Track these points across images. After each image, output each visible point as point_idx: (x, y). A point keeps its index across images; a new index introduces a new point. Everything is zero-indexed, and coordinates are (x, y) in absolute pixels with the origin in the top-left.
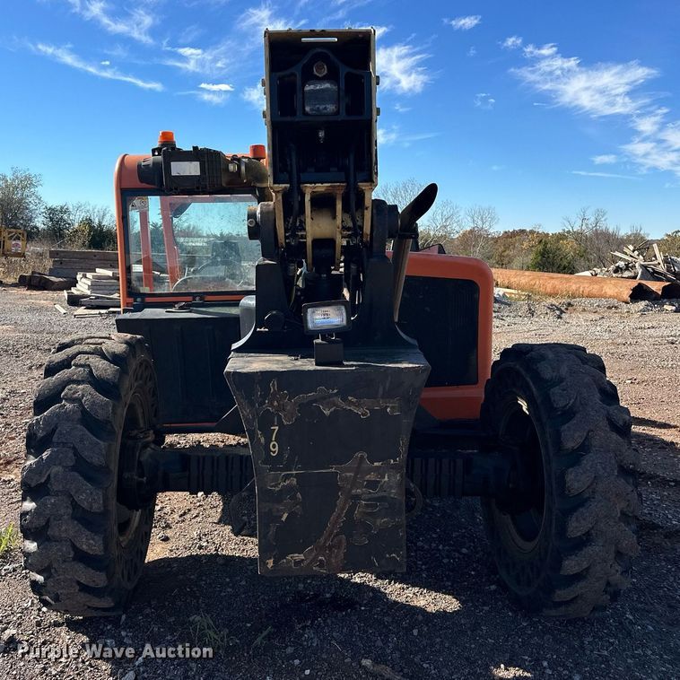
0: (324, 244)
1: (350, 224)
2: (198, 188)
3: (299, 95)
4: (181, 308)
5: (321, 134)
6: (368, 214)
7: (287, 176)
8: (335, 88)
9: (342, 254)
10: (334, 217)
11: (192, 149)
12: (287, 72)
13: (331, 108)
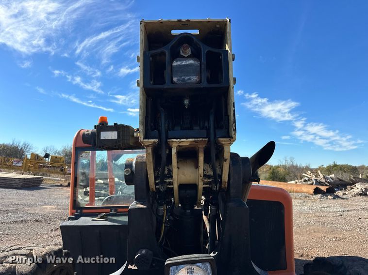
0: (188, 188)
1: (211, 173)
2: (115, 146)
3: (168, 69)
4: (101, 217)
5: (186, 102)
6: (226, 166)
7: (157, 132)
8: (197, 63)
9: (203, 195)
10: (197, 167)
11: (113, 125)
12: (159, 51)
13: (194, 79)
